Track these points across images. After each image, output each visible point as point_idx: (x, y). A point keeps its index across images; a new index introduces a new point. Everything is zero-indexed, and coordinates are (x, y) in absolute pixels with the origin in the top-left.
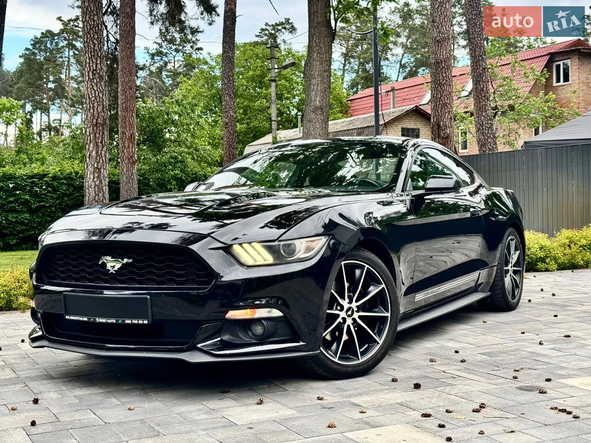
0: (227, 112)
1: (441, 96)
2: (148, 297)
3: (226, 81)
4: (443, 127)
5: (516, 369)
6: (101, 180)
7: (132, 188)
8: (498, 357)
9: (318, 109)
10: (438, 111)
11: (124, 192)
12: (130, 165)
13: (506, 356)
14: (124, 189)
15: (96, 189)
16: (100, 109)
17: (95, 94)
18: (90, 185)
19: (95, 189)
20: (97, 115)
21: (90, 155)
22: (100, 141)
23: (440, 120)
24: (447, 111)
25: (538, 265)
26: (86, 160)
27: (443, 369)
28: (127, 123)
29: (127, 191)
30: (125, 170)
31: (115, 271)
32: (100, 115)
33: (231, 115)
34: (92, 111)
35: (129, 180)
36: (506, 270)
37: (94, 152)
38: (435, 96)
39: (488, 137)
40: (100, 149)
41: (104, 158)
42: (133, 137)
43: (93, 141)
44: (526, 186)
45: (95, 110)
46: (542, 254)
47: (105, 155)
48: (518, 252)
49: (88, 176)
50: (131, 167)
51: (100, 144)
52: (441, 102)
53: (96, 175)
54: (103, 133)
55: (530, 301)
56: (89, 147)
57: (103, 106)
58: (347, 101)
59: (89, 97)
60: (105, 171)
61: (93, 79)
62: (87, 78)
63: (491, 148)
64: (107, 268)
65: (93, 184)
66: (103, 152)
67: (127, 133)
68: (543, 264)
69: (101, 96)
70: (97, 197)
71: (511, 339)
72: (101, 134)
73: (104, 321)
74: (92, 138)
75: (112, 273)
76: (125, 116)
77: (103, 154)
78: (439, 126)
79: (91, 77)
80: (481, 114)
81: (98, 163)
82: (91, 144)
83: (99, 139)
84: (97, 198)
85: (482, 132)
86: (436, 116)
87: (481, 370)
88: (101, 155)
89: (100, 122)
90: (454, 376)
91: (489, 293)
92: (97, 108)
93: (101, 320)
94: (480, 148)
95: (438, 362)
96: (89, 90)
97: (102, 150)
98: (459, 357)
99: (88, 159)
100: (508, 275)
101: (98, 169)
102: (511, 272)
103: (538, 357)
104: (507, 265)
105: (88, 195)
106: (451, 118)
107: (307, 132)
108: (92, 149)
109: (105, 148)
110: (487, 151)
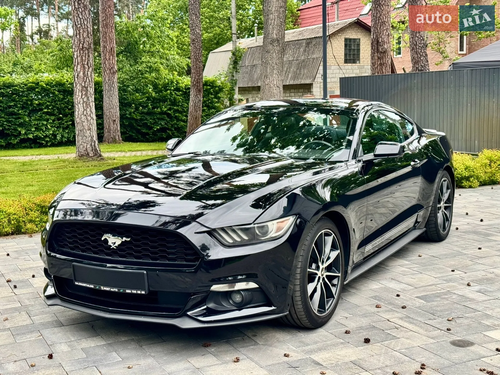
0: (193, 30)
1: (380, 15)
2: (145, 272)
4: (382, 43)
5: (450, 319)
6: (89, 97)
7: (113, 95)
8: (433, 301)
9: (275, 41)
10: (377, 29)
11: (107, 99)
13: (440, 301)
14: (107, 96)
15: (85, 105)
16: (85, 35)
17: (81, 21)
18: (79, 102)
19: (83, 105)
20: (83, 41)
21: (78, 75)
22: (86, 63)
23: (379, 37)
24: (385, 28)
25: (463, 183)
27: (388, 317)
28: (108, 38)
29: (109, 98)
30: (107, 79)
31: (116, 246)
32: (85, 40)
33: (197, 32)
34: (78, 36)
35: (111, 88)
36: (439, 207)
37: (81, 73)
38: (375, 15)
39: (421, 56)
40: (87, 70)
41: (90, 78)
42: (113, 51)
43: (80, 63)
44: (453, 102)
45: (81, 36)
46: (467, 174)
47: (91, 75)
48: (449, 191)
49: (77, 94)
50: (112, 76)
51: (86, 66)
52: (380, 21)
53: (84, 93)
54: (89, 56)
55: (457, 229)
56: (77, 68)
57: (88, 33)
58: (297, 11)
59: (75, 24)
60: (91, 89)
61: (79, 8)
62: (73, 7)
63: (423, 65)
64: (109, 244)
65: (82, 101)
66: (89, 73)
67: (107, 47)
68: (468, 182)
69: (86, 23)
70: (85, 111)
71: (444, 278)
72: (87, 57)
73: (107, 289)
74: (79, 60)
75: (113, 248)
76: (105, 32)
77: (89, 75)
78: (378, 42)
79: (77, 7)
80: (416, 35)
81: (85, 82)
82: (79, 66)
83: (85, 61)
84: (85, 113)
85: (416, 51)
86: (376, 33)
87: (419, 319)
88: (88, 75)
89: (86, 46)
90: (397, 326)
91: (425, 229)
92: (83, 34)
93: (105, 289)
94: (414, 65)
95: (383, 308)
96: (76, 18)
98: (399, 302)
99: (76, 79)
100: (440, 211)
101: (86, 88)
102: (443, 209)
103: (467, 301)
104: (439, 203)
105: (78, 110)
106: (388, 35)
107: (265, 61)
108: (80, 70)
109: (91, 69)
110: (419, 68)
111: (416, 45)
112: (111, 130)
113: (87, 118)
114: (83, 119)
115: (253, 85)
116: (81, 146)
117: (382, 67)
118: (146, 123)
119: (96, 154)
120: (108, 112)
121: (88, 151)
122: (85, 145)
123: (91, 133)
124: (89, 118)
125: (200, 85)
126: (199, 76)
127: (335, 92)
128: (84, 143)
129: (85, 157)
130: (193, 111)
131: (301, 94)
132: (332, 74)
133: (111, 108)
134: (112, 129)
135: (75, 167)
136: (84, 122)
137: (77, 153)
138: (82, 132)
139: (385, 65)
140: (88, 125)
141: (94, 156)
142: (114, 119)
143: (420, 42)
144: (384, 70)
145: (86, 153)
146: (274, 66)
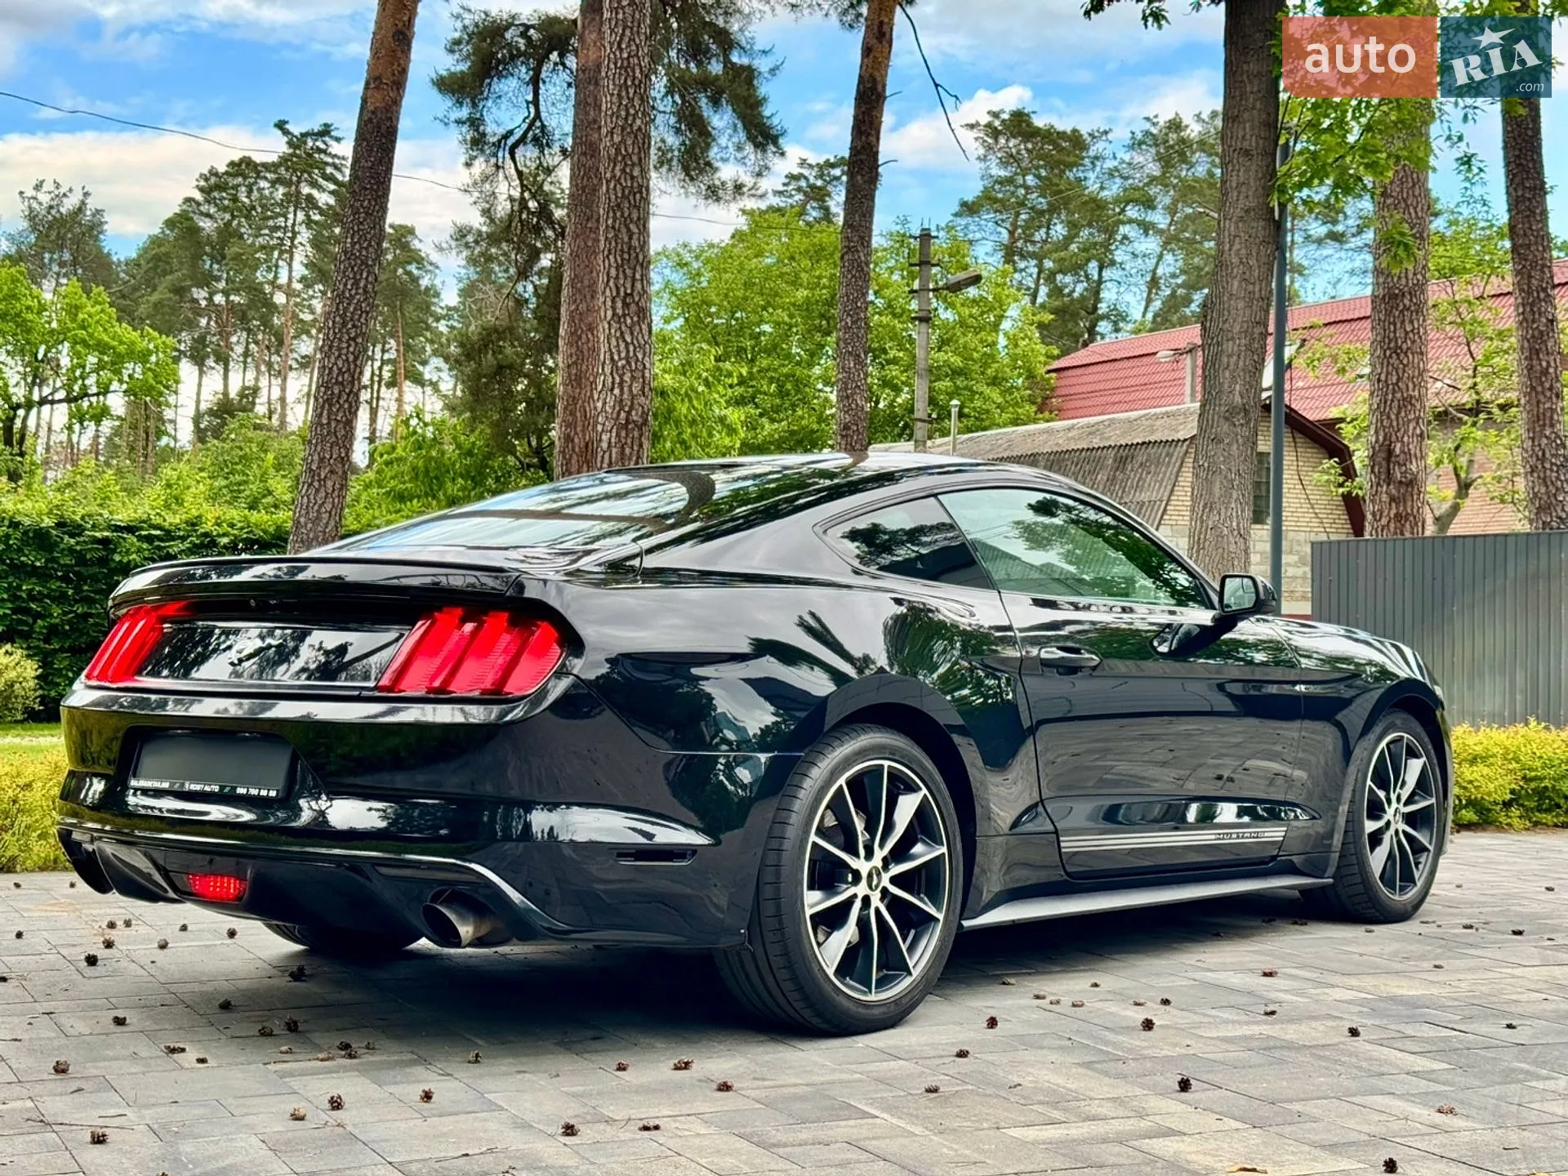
0: (848, 397)
1: (1399, 379)
3: (849, 320)
4: (1402, 456)
9: (1238, 413)
10: (1389, 417)
17: (628, 352)
20: (629, 403)
23: (1394, 438)
24: (1412, 416)
32: (636, 402)
33: (857, 405)
34: (617, 391)
38: (1383, 377)
39: (1557, 489)
45: (626, 389)
52: (1398, 395)
54: (641, 446)
58: (1049, 372)
59: (612, 359)
61: (624, 315)
62: (609, 313)
69: (640, 356)
72: (636, 448)
78: (1390, 453)
79: (620, 312)
80: (1543, 430)
85: (1541, 474)
86: (1386, 429)
89: (635, 418)
92: (630, 387)
94: (1536, 514)
96: (614, 342)
106: (1421, 435)
107: (1206, 465)
110: (1554, 524)
111: (1543, 459)
117: (1403, 525)
139: (1411, 519)
143: (1553, 452)
144: (1407, 534)
146: (1232, 481)
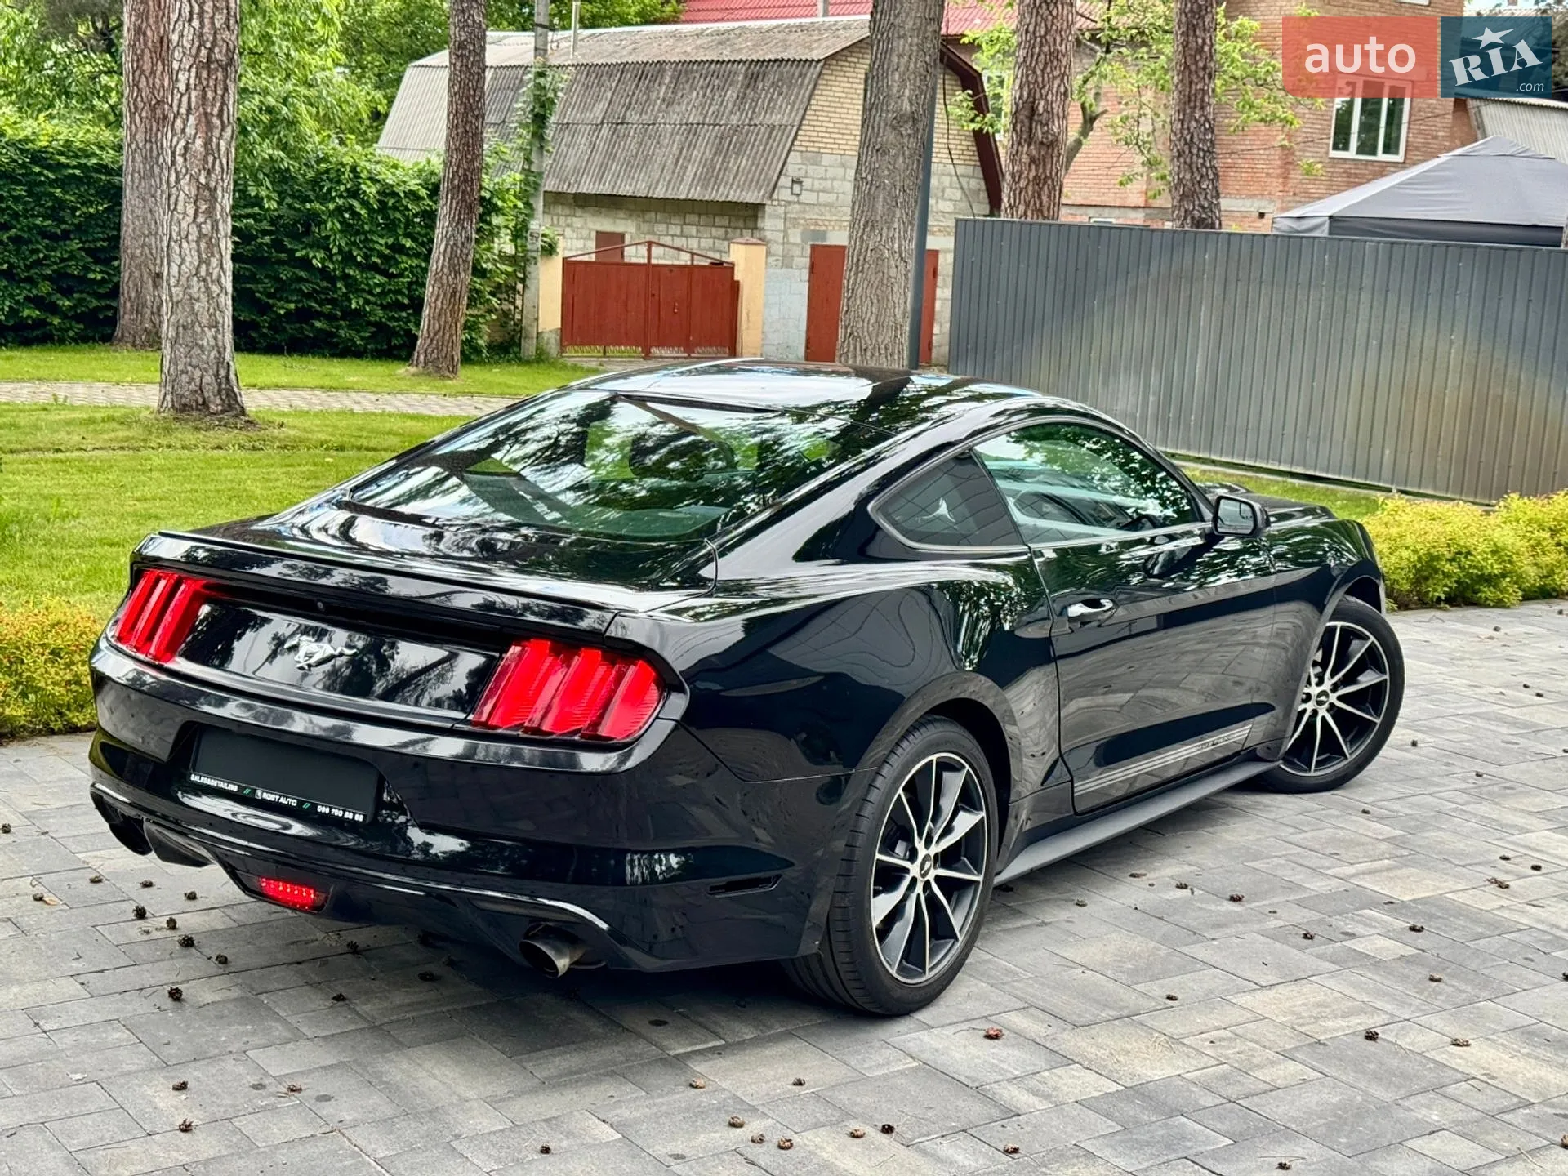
1: (1047, 32)
4: (1045, 115)
6: (217, 222)
7: (159, 191)
10: (1034, 72)
11: (136, 202)
12: (154, 125)
14: (136, 193)
15: (203, 246)
16: (219, 20)
18: (183, 234)
19: (198, 246)
20: (211, 38)
21: (186, 148)
22: (216, 111)
23: (1038, 96)
24: (1057, 73)
26: (174, 162)
32: (219, 37)
34: (196, 23)
35: (152, 167)
37: (199, 142)
38: (1031, 28)
39: (1202, 176)
41: (224, 161)
43: (197, 109)
45: (207, 21)
46: (1494, 568)
47: (228, 151)
49: (180, 208)
51: (216, 121)
52: (1045, 49)
53: (203, 207)
54: (226, 89)
56: (185, 126)
57: (229, 13)
63: (1206, 204)
65: (194, 230)
66: (222, 143)
70: (204, 267)
72: (219, 92)
74: (193, 99)
77: (223, 149)
78: (1033, 111)
80: (1193, 112)
81: (209, 173)
82: (192, 118)
83: (213, 105)
84: (203, 272)
85: (1188, 160)
86: (1030, 83)
88: (219, 150)
89: (218, 57)
92: (212, 17)
94: (1180, 201)
97: (220, 137)
99: (180, 160)
101: (209, 189)
105: (179, 261)
106: (1065, 93)
107: (869, 178)
108: (193, 132)
109: (229, 130)
110: (1195, 212)
111: (1191, 144)
112: (144, 304)
113: (208, 289)
114: (196, 289)
115: (564, 188)
116: (184, 376)
117: (1041, 189)
118: (252, 292)
119: (229, 405)
120: (136, 244)
121: (206, 395)
122: (198, 373)
123: (220, 337)
124: (215, 289)
125: (472, 190)
126: (473, 161)
127: (829, 235)
128: (195, 367)
129: (194, 413)
130: (445, 270)
131: (721, 232)
132: (822, 179)
133: (150, 233)
134: (149, 303)
135: (179, 446)
136: (198, 300)
137: (168, 397)
138: (190, 332)
139: (1050, 182)
140: (212, 310)
141: (223, 412)
142: (158, 270)
143: (1201, 136)
144: (1044, 198)
145: (197, 401)
146: (896, 197)
